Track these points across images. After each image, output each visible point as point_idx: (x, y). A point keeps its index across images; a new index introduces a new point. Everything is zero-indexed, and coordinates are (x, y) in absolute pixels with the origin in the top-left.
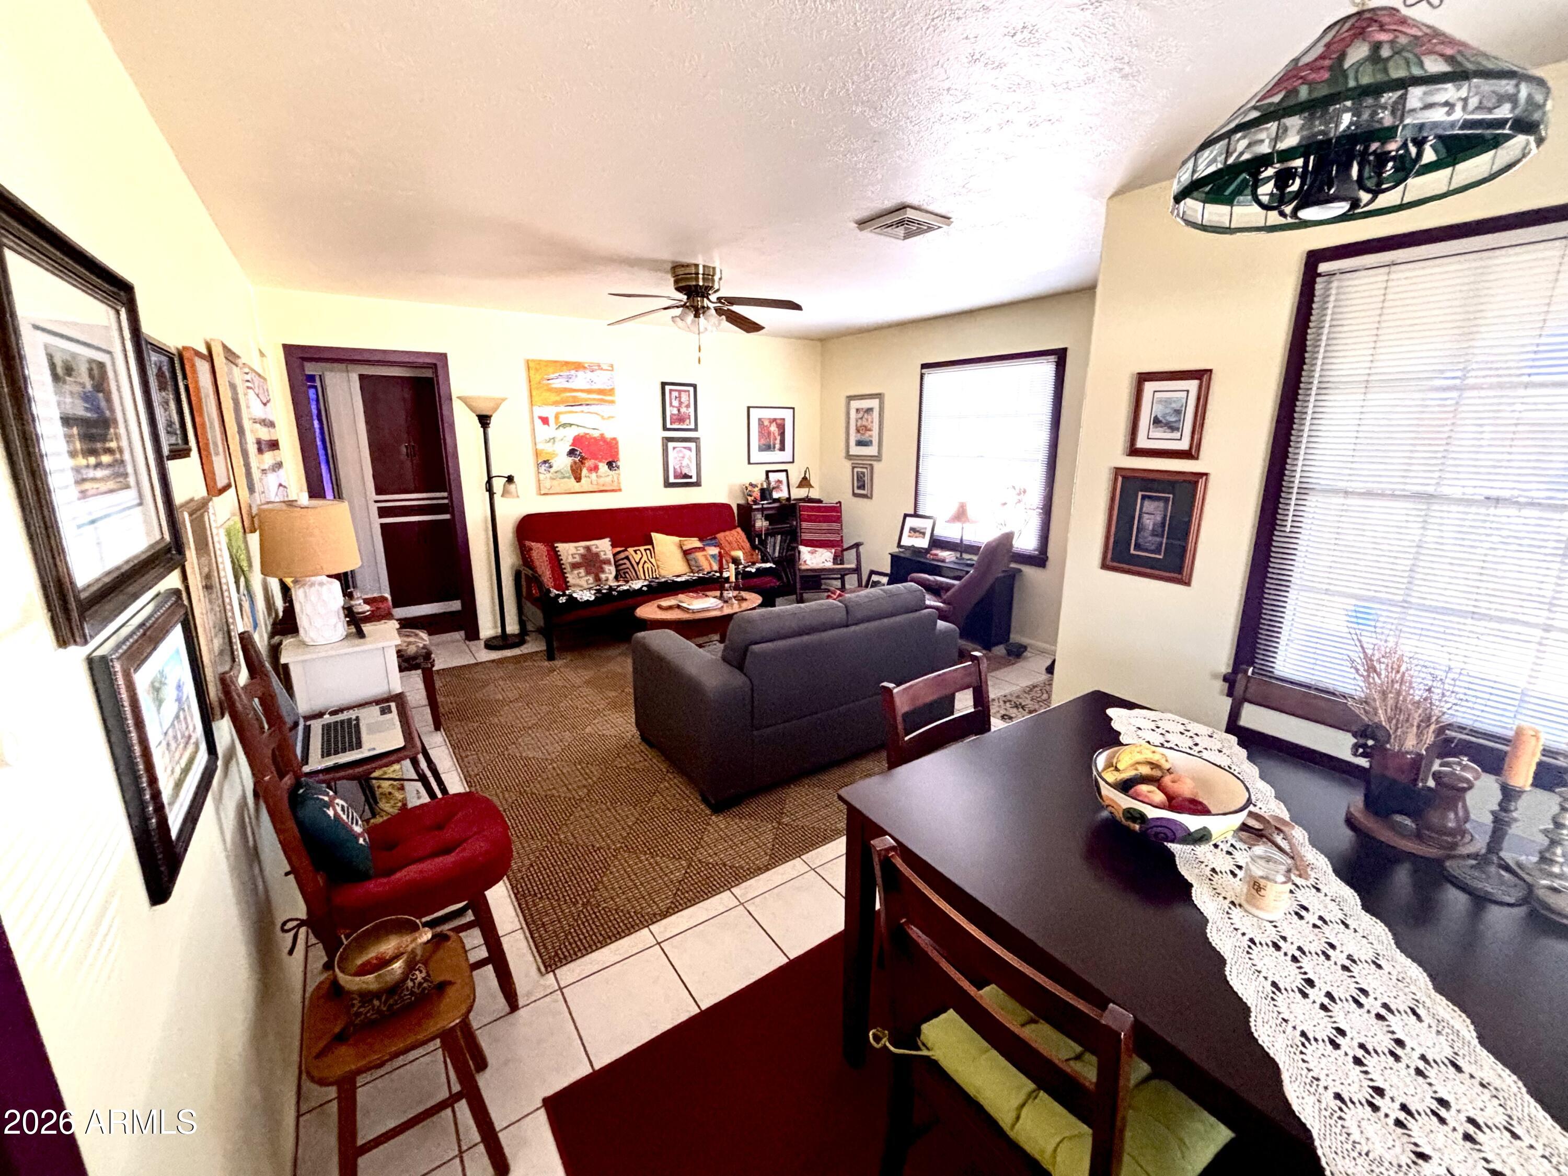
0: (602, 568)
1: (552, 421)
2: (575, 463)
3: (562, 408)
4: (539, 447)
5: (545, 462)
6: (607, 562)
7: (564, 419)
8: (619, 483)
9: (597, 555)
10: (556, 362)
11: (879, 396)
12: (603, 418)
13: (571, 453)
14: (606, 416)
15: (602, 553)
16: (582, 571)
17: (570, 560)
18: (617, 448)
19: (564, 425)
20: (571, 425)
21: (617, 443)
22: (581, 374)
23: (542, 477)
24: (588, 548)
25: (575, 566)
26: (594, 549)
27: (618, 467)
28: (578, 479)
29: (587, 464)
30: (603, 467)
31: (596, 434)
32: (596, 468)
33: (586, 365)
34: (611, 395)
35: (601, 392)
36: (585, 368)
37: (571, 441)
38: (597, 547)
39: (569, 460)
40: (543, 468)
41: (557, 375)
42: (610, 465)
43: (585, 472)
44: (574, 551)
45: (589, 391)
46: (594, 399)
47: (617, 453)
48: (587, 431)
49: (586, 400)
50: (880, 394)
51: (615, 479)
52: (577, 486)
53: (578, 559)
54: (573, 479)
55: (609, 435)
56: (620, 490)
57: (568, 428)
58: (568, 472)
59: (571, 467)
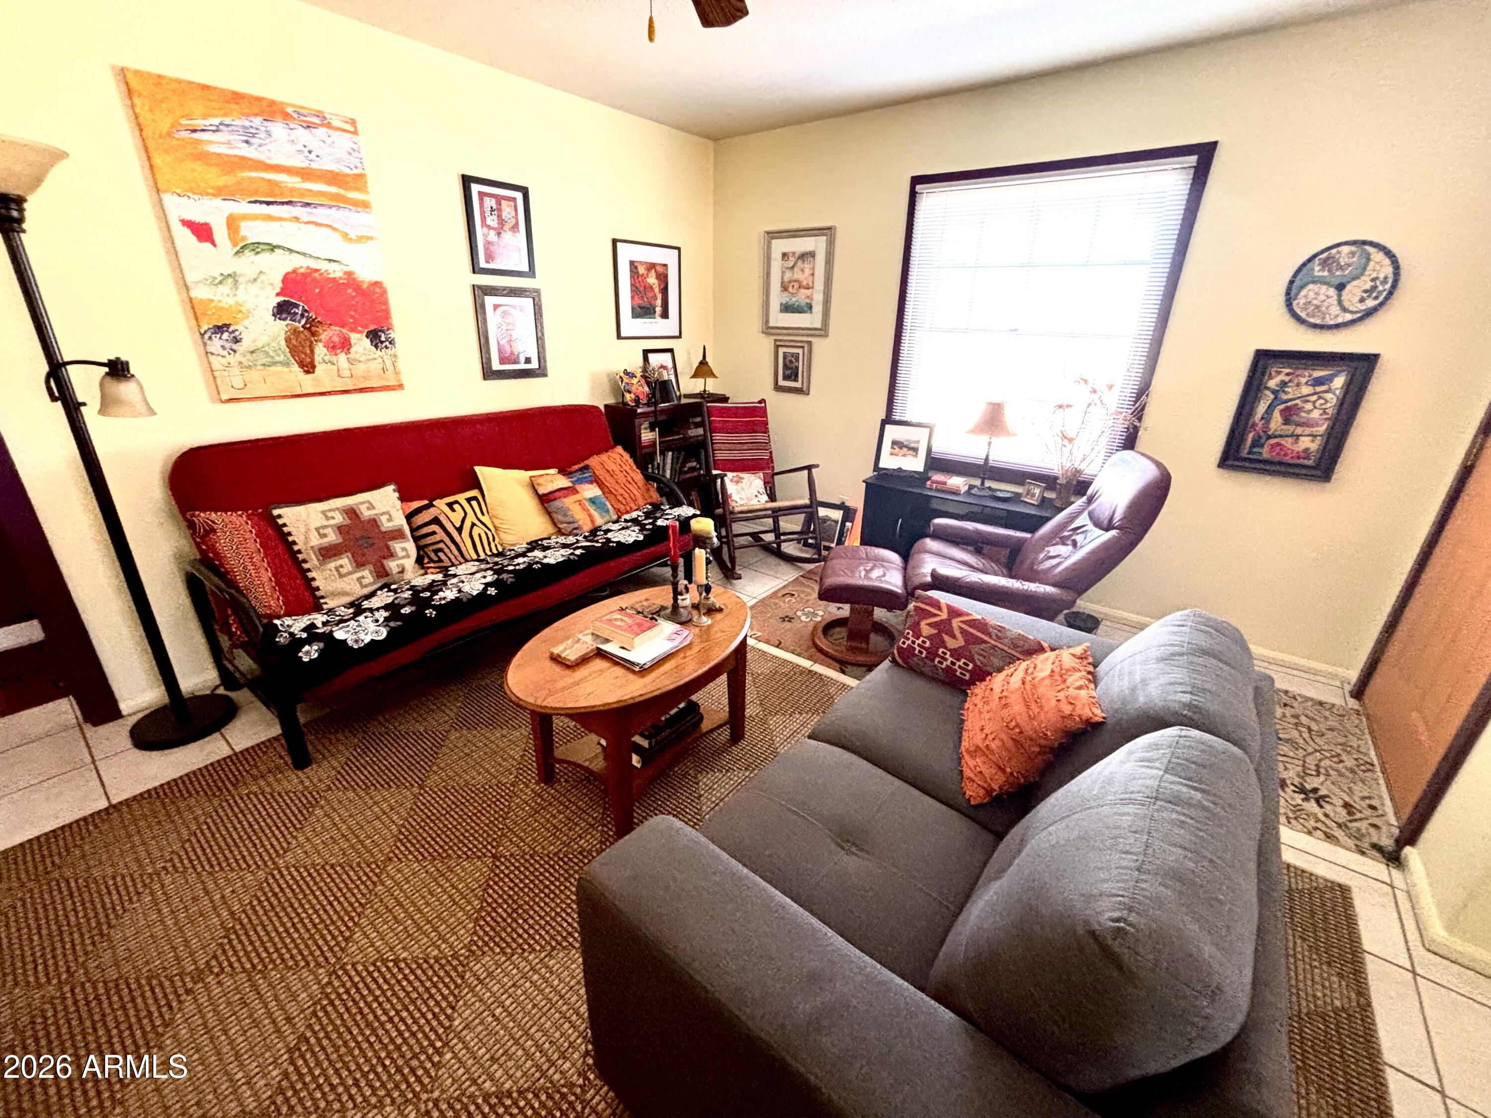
0: (388, 548)
1: (220, 232)
2: (295, 331)
3: (242, 207)
4: (200, 293)
5: (220, 329)
6: (397, 534)
7: (252, 232)
8: (397, 373)
9: (374, 522)
10: (205, 87)
11: (827, 231)
12: (346, 236)
13: (282, 310)
14: (353, 235)
15: (384, 518)
16: (345, 561)
17: (315, 541)
18: (386, 303)
19: (256, 247)
20: (272, 248)
21: (384, 292)
22: (278, 129)
23: (216, 361)
24: (352, 513)
25: (327, 553)
26: (366, 513)
27: (392, 342)
28: (309, 367)
29: (323, 337)
30: (361, 343)
31: (335, 272)
32: (345, 345)
33: (289, 110)
34: (357, 189)
35: (332, 178)
36: (286, 116)
37: (279, 286)
38: (371, 507)
39: (281, 327)
40: (216, 344)
41: (216, 121)
42: (375, 337)
43: (320, 351)
44: (320, 521)
45: (306, 174)
46: (322, 194)
47: (387, 314)
48: (314, 264)
49: (303, 193)
50: (830, 228)
51: (389, 364)
52: (307, 383)
53: (332, 537)
54: (296, 368)
55: (365, 275)
56: (401, 386)
57: (265, 256)
58: (284, 354)
59: (288, 340)
